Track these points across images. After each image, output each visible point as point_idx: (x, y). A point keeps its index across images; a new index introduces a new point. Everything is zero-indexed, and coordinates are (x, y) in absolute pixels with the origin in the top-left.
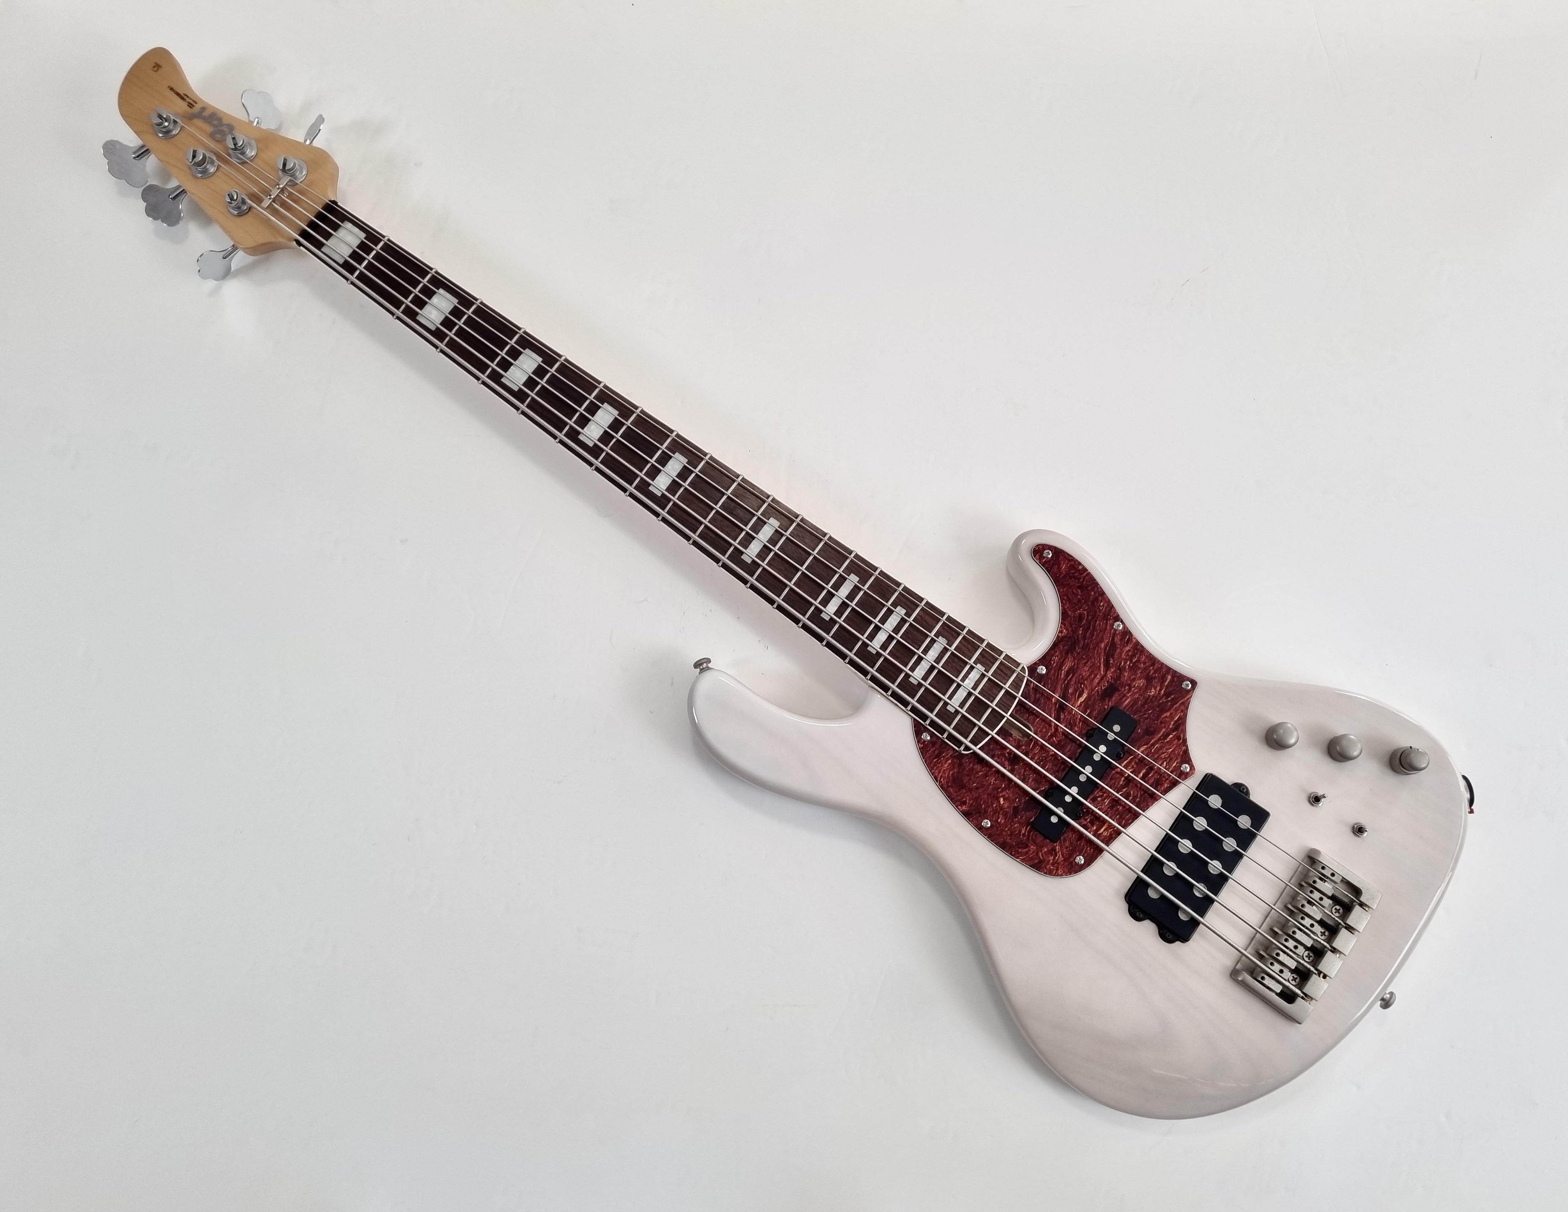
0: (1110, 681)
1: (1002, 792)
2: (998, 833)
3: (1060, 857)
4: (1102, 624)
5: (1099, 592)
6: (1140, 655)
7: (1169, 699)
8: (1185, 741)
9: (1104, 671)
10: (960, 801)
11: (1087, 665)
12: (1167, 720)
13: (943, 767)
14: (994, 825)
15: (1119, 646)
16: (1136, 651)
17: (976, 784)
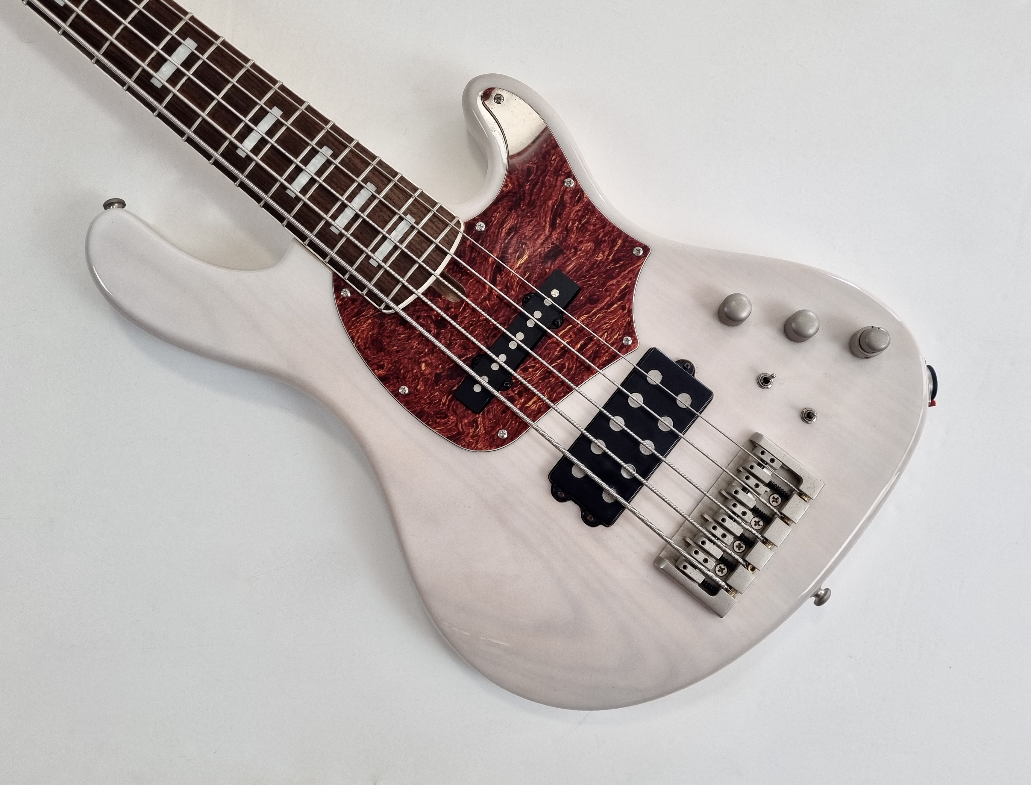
0: (555, 242)
1: (424, 357)
2: (416, 400)
3: (481, 430)
4: (552, 179)
5: (552, 144)
6: (591, 216)
7: (618, 265)
8: (630, 311)
9: (549, 231)
10: (377, 365)
11: (531, 223)
12: (614, 287)
13: (361, 327)
14: (412, 393)
15: (568, 205)
16: (586, 212)
17: (396, 347)
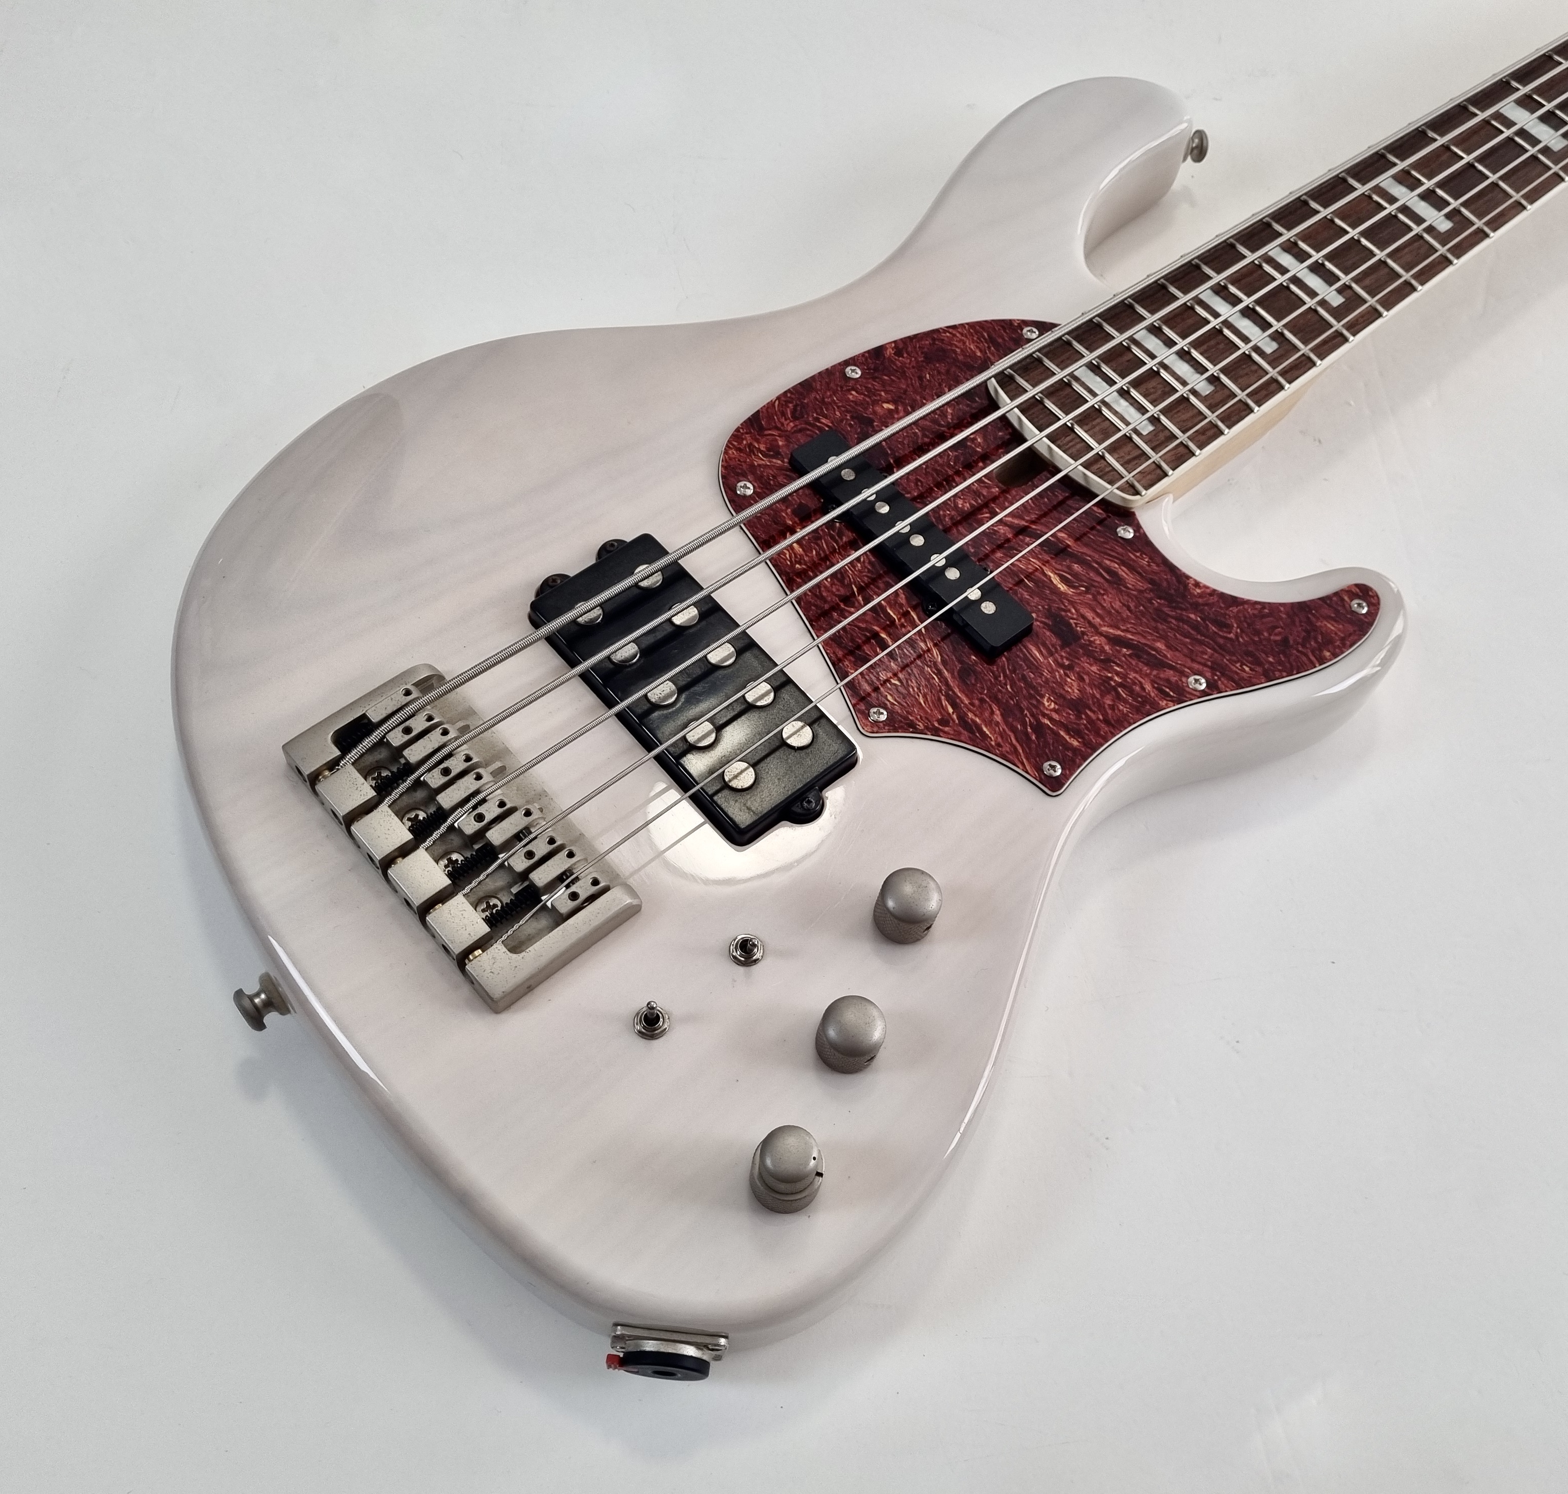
0: (1085, 637)
2: (832, 385)
3: (760, 460)
4: (1206, 657)
5: (1273, 672)
6: (1130, 704)
7: (1029, 730)
8: (936, 732)
9: (1107, 632)
10: (903, 348)
11: (1125, 608)
12: (987, 714)
13: (971, 341)
14: (846, 382)
15: (1155, 672)
16: (1139, 699)
17: (928, 378)
